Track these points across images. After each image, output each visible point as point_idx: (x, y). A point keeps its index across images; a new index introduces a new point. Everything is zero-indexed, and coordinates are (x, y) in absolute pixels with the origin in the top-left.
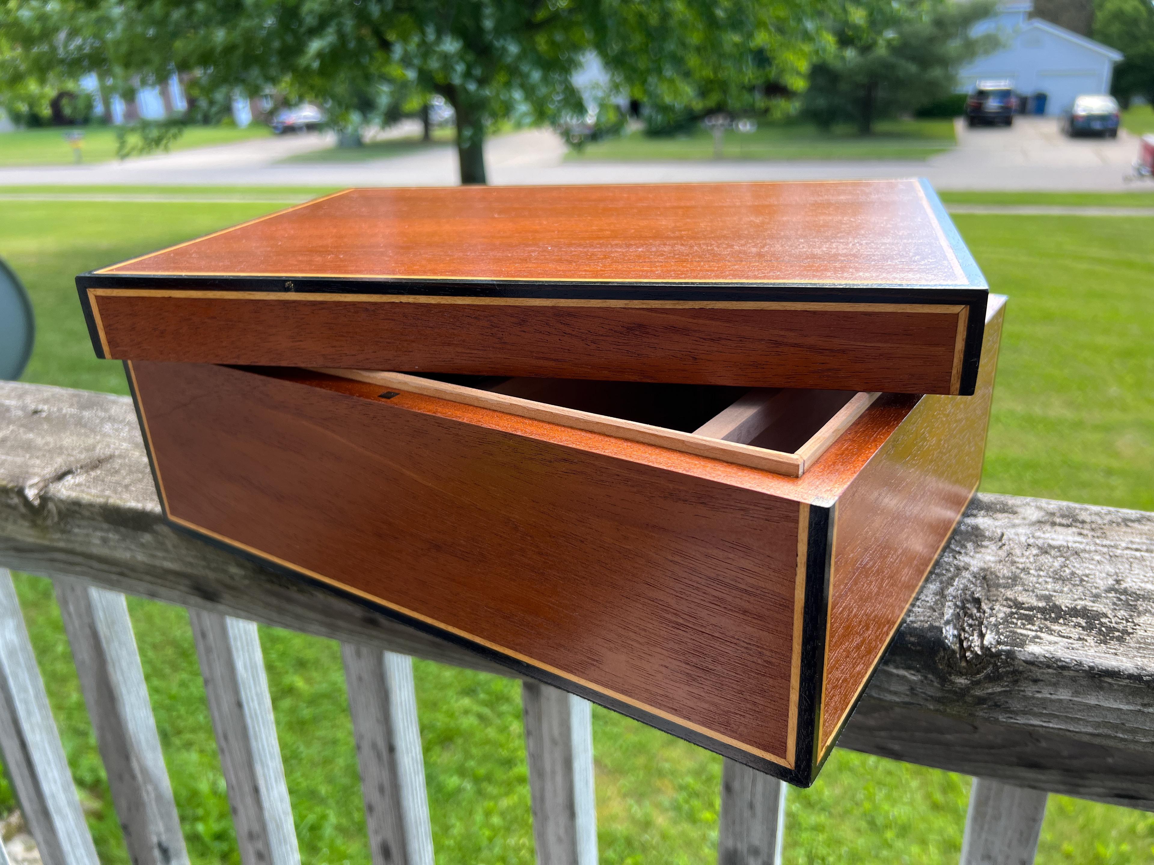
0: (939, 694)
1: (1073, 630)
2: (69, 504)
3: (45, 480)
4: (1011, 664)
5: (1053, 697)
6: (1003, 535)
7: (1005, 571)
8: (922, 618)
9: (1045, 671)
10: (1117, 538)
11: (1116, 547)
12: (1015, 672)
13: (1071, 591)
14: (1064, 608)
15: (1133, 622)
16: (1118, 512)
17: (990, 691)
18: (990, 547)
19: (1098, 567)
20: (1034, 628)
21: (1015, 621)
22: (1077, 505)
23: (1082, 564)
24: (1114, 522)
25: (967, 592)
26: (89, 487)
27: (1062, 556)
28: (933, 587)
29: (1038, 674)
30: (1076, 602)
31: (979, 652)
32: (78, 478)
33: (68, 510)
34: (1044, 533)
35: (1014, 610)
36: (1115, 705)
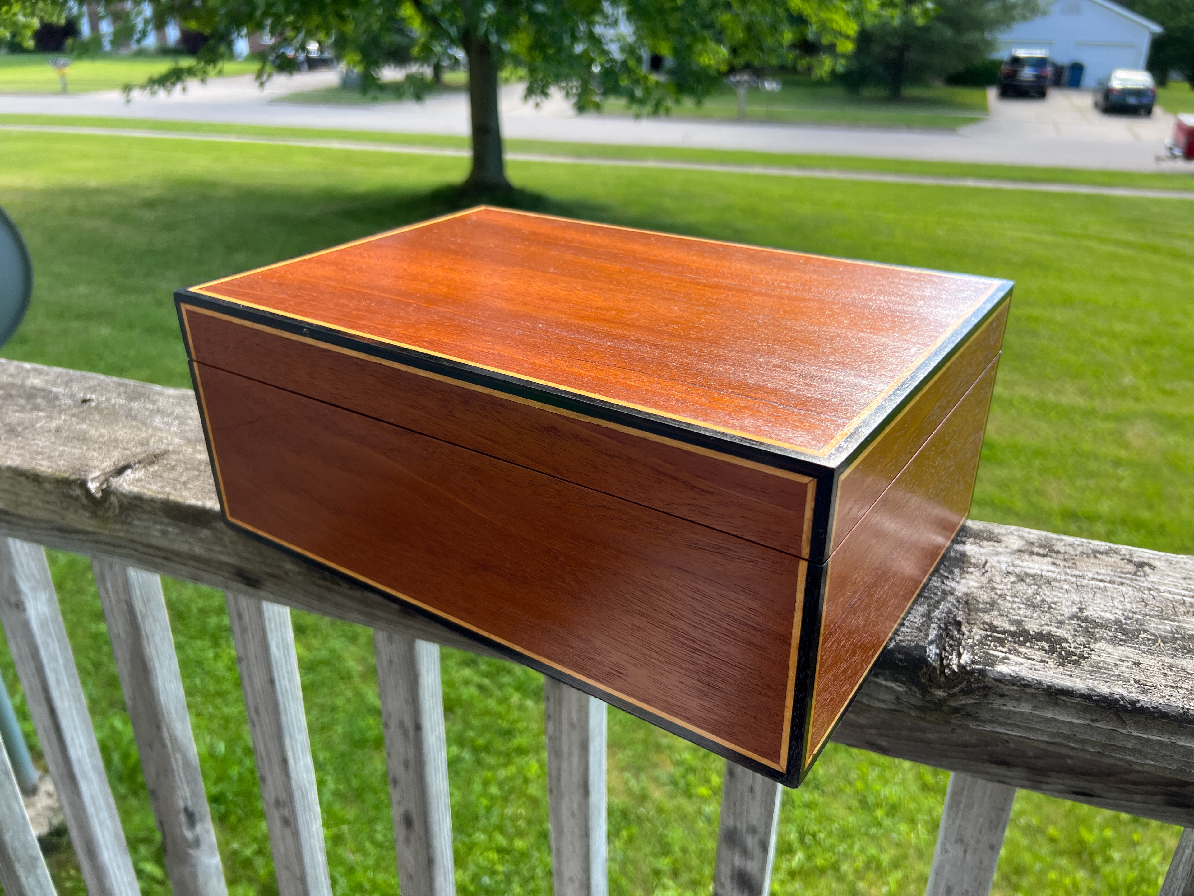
0: (920, 704)
1: (1037, 652)
2: (131, 498)
3: (105, 474)
4: (983, 681)
5: (1017, 710)
6: (986, 562)
7: (985, 597)
8: (909, 638)
9: (1010, 688)
10: (1085, 569)
11: (1083, 577)
12: (986, 688)
13: (1040, 617)
14: (1031, 632)
15: (1089, 648)
16: (1089, 543)
17: (963, 702)
18: (974, 573)
19: (1066, 596)
20: (1004, 650)
21: (988, 643)
22: (1054, 536)
23: (1052, 592)
24: (1084, 554)
25: (950, 615)
26: (149, 483)
27: (1035, 584)
28: (921, 609)
29: (1005, 690)
30: (1043, 628)
31: (956, 670)
32: (137, 472)
33: (129, 503)
34: (1022, 562)
35: (989, 633)
36: (1068, 719)
